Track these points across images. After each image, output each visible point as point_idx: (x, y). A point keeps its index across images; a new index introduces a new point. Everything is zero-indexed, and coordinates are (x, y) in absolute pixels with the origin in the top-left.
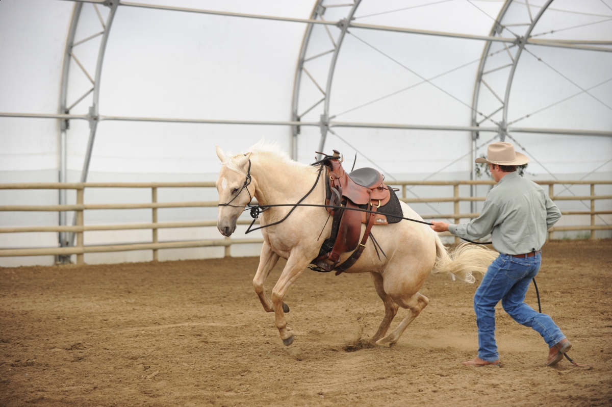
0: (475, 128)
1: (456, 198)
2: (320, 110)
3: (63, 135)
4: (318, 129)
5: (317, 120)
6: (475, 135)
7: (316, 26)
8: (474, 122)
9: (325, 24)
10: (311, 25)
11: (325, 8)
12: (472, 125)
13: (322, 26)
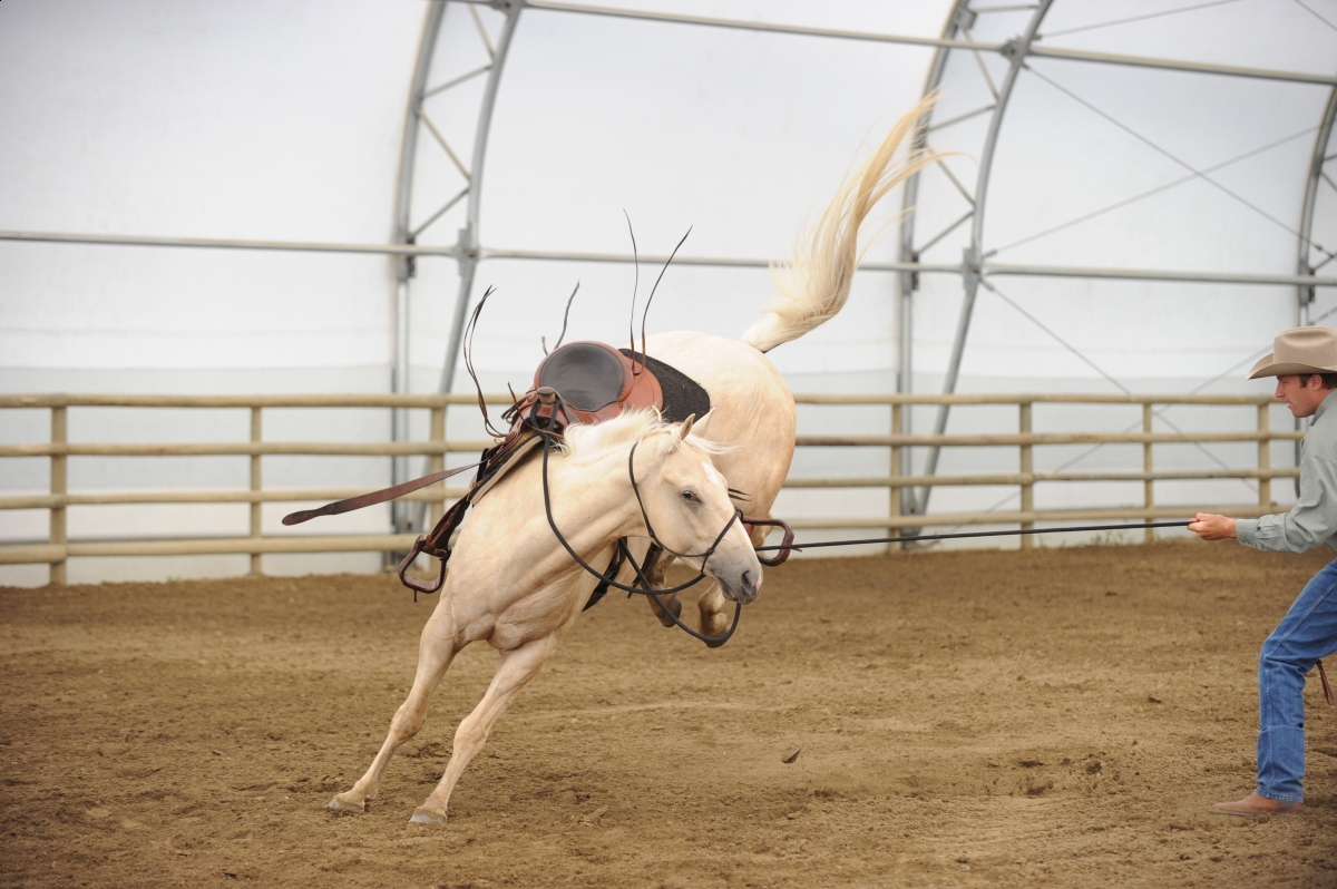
0: (1306, 279)
1: (1262, 434)
2: (962, 238)
3: (402, 290)
4: (958, 279)
5: (957, 259)
6: (1305, 294)
7: (955, 54)
8: (1303, 265)
9: (976, 49)
10: (943, 52)
11: (974, 15)
12: (1300, 272)
13: (969, 54)
